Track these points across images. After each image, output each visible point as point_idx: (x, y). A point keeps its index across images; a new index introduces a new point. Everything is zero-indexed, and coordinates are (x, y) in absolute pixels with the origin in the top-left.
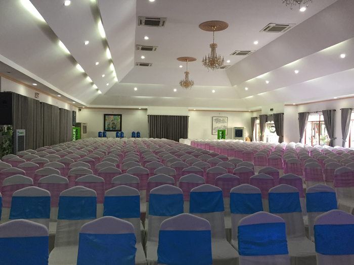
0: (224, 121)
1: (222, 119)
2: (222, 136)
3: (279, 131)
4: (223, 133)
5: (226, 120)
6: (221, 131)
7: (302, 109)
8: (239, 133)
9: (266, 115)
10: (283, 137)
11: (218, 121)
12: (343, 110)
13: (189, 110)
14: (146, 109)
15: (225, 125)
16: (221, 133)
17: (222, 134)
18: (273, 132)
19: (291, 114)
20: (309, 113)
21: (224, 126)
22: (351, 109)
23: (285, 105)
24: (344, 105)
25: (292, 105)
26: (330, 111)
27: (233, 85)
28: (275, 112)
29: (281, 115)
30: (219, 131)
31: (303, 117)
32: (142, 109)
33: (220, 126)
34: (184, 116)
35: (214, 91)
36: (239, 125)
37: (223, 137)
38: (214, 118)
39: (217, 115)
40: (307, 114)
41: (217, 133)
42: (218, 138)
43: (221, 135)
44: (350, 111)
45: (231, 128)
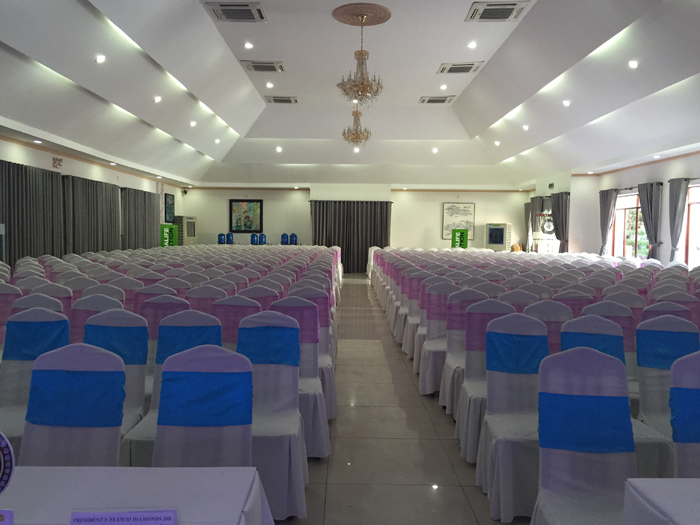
0: (466, 212)
1: (462, 208)
2: (461, 241)
3: (561, 232)
4: (463, 235)
5: (472, 211)
6: (458, 231)
7: (607, 184)
8: (496, 236)
9: (541, 198)
10: (567, 241)
11: (453, 211)
12: (672, 182)
13: (392, 190)
14: (308, 190)
15: (470, 218)
16: (458, 234)
17: (461, 238)
19: (582, 193)
20: (617, 191)
21: (467, 222)
22: (687, 180)
23: (573, 175)
24: (676, 171)
25: (586, 175)
26: (652, 185)
27: (472, 137)
28: (556, 190)
29: (564, 196)
30: (454, 232)
31: (607, 198)
32: (300, 189)
33: (457, 221)
34: (381, 202)
35: (435, 151)
36: (498, 219)
37: (463, 244)
38: (446, 206)
39: (453, 199)
40: (614, 194)
41: (450, 237)
42: (453, 246)
43: (458, 239)
44: (684, 184)
45: (482, 226)
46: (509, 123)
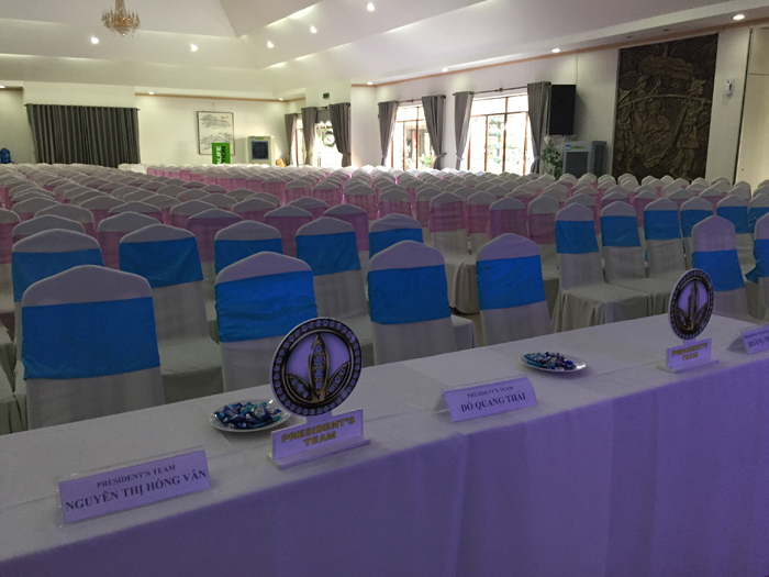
0: (224, 123)
1: (219, 118)
2: (223, 156)
3: (342, 144)
4: (225, 149)
5: (230, 122)
6: (218, 145)
7: (385, 95)
8: (260, 150)
9: (316, 108)
10: (350, 154)
11: (210, 122)
12: (458, 95)
13: (137, 94)
14: (20, 90)
15: (229, 130)
16: (219, 149)
17: (223, 151)
18: (331, 146)
19: (363, 105)
20: (397, 103)
21: (226, 135)
22: (472, 93)
23: (353, 85)
24: (459, 85)
25: (366, 86)
26: (436, 98)
27: (238, 35)
28: (332, 101)
29: (346, 107)
30: (214, 146)
31: (386, 111)
32: (7, 89)
33: (216, 133)
34: (125, 109)
35: (194, 48)
36: (260, 132)
37: (225, 159)
38: (201, 115)
39: (207, 107)
40: (395, 106)
41: (210, 151)
42: (215, 162)
43: (219, 154)
44: (469, 97)
45: (242, 140)
46: (295, 24)
